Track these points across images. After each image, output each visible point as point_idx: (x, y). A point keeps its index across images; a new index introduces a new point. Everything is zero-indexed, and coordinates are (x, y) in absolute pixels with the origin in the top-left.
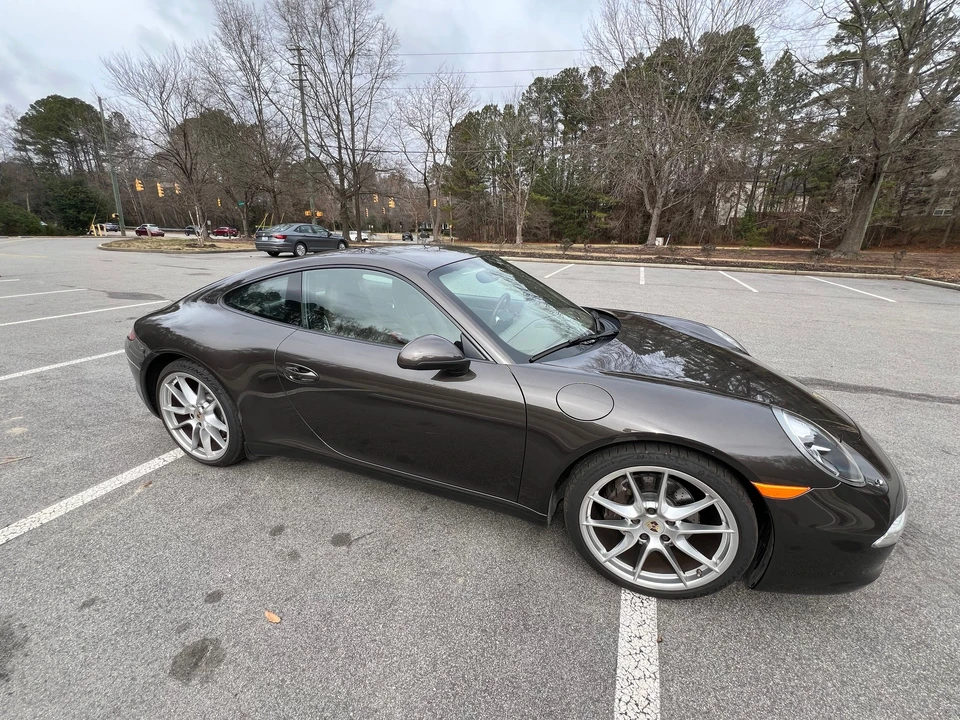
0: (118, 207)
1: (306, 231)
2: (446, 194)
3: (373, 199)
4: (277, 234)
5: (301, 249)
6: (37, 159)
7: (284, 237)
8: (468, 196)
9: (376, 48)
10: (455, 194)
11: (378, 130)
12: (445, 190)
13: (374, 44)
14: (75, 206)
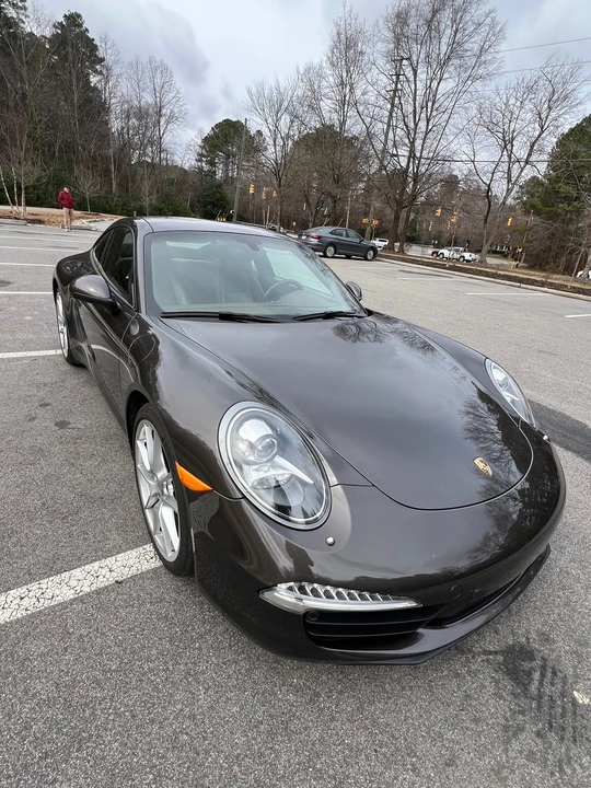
0: (236, 205)
1: (341, 235)
2: (527, 213)
3: (435, 212)
4: (314, 234)
5: (330, 251)
6: (206, 167)
7: (319, 238)
8: (553, 216)
9: (476, 48)
10: (538, 213)
11: (451, 138)
12: (528, 208)
13: (473, 45)
14: (212, 203)
